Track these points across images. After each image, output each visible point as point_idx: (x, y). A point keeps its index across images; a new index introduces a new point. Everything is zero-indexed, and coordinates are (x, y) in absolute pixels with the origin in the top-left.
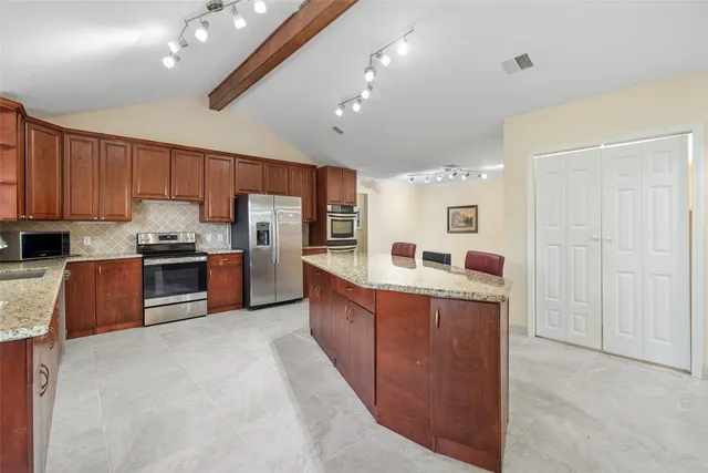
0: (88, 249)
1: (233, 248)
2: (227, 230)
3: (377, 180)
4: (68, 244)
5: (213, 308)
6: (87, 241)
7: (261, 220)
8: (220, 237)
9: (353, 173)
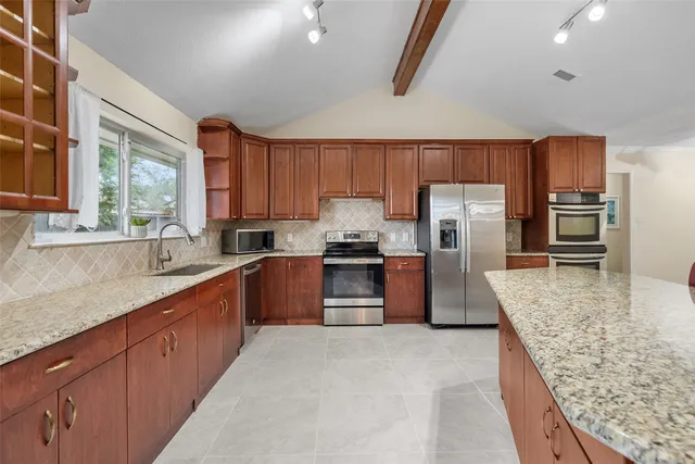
0: (291, 245)
1: (419, 250)
2: (411, 228)
3: (648, 150)
4: (273, 240)
5: (390, 318)
6: (290, 238)
7: (446, 217)
8: (405, 236)
9: (600, 142)
